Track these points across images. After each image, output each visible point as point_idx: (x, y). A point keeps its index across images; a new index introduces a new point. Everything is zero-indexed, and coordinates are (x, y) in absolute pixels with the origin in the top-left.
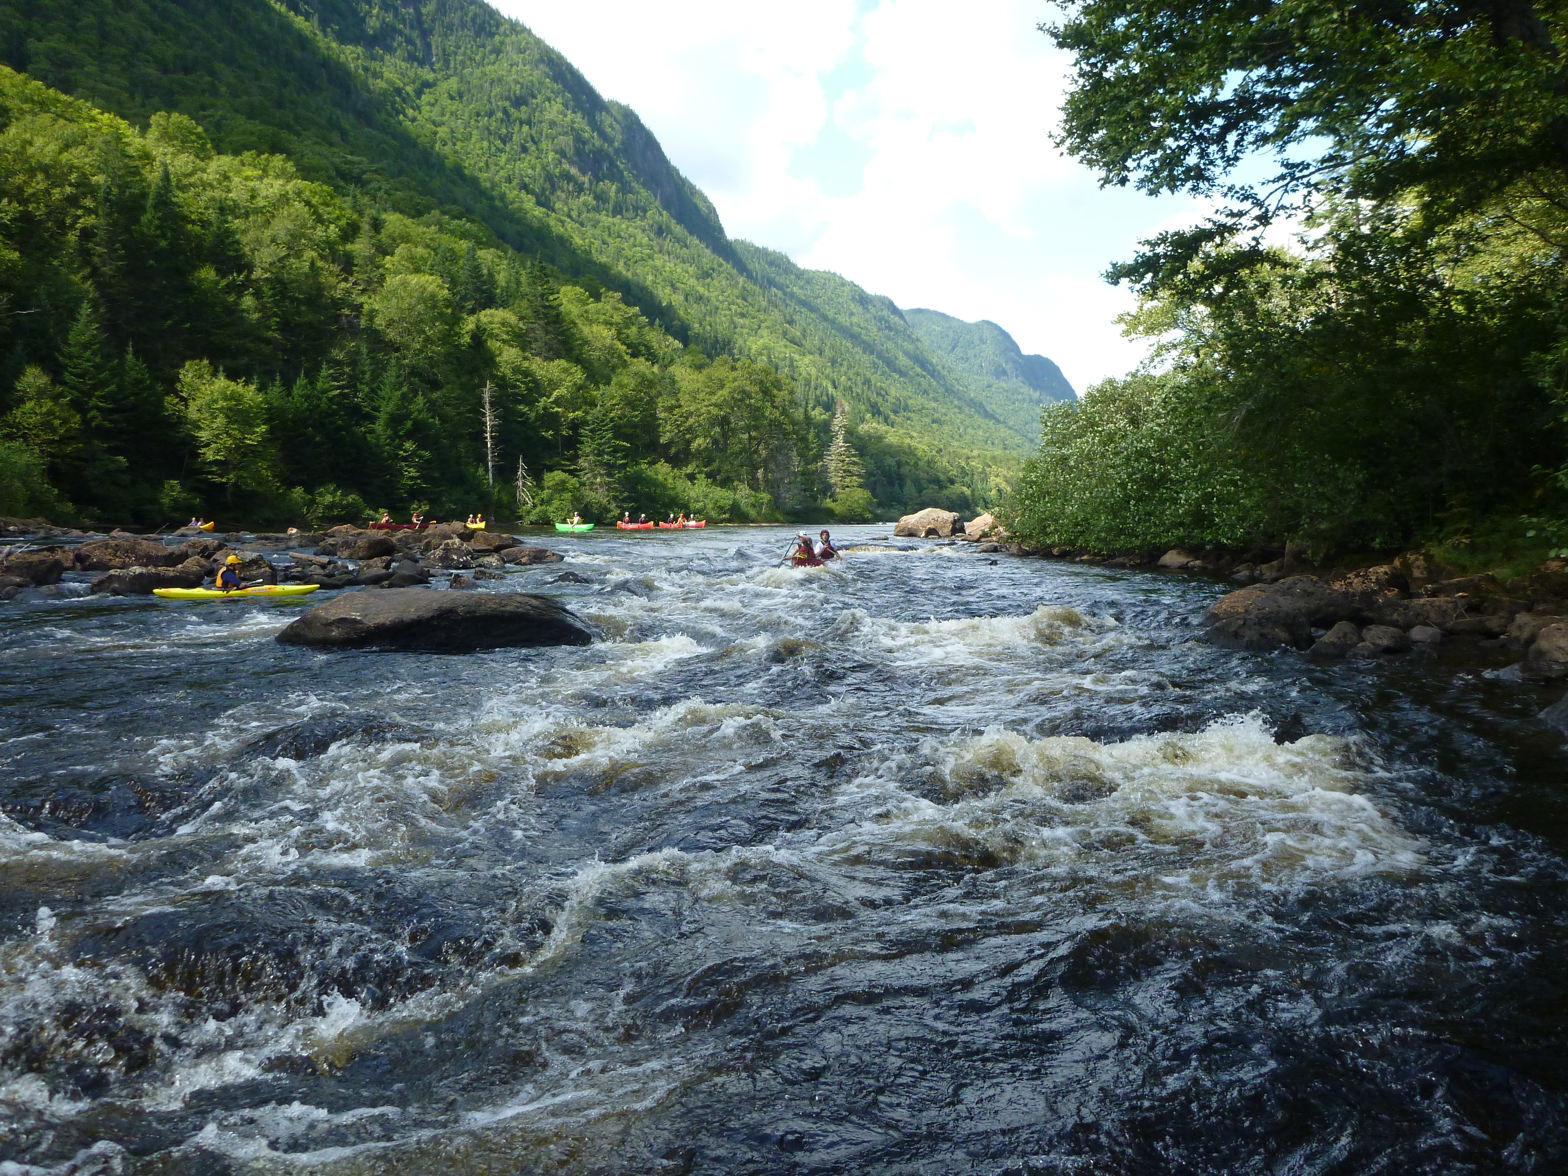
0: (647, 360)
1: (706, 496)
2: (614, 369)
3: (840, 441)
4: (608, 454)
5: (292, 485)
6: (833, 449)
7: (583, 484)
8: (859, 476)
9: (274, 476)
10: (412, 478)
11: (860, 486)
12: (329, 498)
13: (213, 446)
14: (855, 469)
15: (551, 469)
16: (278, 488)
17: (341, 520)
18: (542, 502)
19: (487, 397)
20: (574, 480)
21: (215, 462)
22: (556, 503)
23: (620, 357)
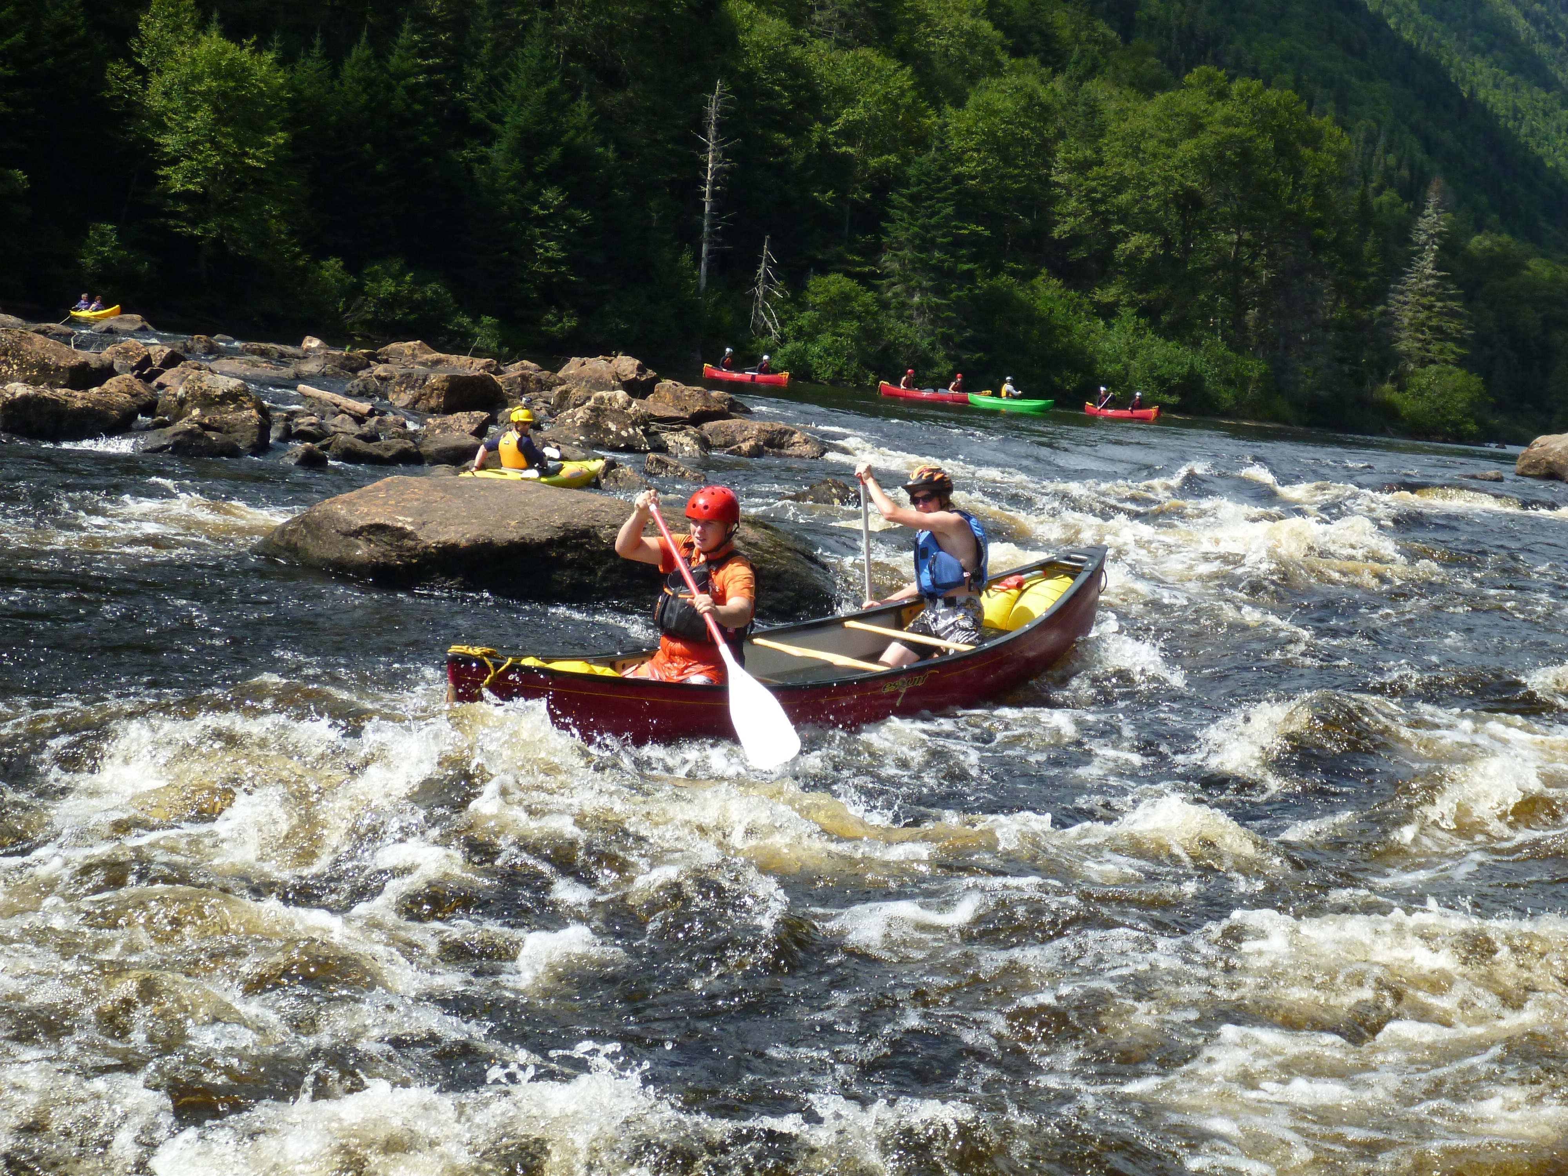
0: (1044, 63)
1: (1133, 354)
2: (973, 77)
3: (1427, 264)
4: (942, 248)
5: (322, 253)
6: (1411, 279)
7: (885, 305)
8: (1461, 342)
9: (292, 234)
10: (550, 262)
11: (1461, 362)
12: (388, 286)
13: (185, 163)
14: (1452, 326)
15: (823, 269)
16: (296, 256)
17: (404, 333)
18: (800, 334)
19: (713, 111)
20: (869, 297)
21: (186, 196)
22: (826, 339)
23: (988, 53)
